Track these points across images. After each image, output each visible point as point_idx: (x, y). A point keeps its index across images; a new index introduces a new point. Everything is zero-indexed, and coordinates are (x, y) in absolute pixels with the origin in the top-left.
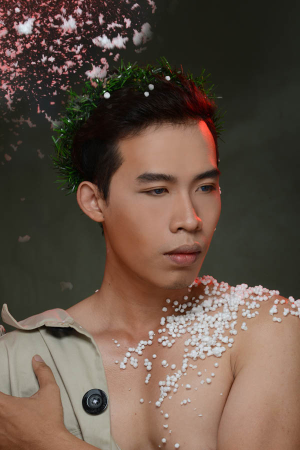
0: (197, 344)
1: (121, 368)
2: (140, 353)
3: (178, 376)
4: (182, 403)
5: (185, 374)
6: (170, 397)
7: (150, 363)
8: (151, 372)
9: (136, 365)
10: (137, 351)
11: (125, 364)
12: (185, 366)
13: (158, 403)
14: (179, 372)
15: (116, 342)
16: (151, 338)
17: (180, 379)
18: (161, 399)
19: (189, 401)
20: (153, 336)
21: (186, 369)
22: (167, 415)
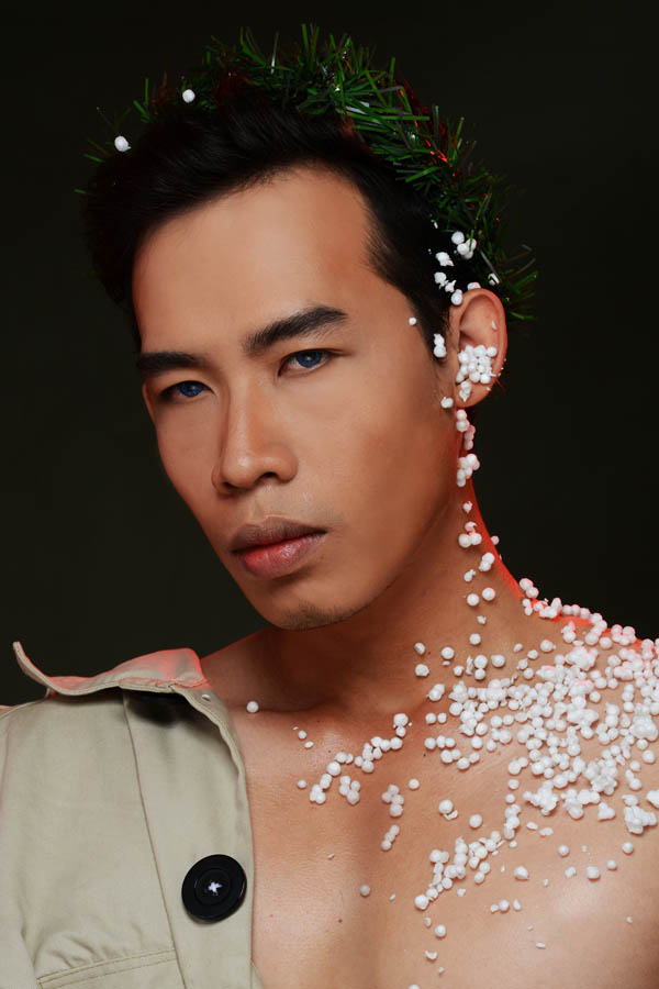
0: (549, 773)
1: (312, 799)
2: (368, 766)
3: (491, 844)
4: (494, 908)
5: (513, 844)
6: (461, 892)
7: (399, 800)
8: (399, 821)
9: (353, 796)
10: (358, 761)
11: (325, 790)
12: (513, 822)
13: (421, 901)
14: (496, 835)
15: (302, 734)
16: (401, 732)
17: (495, 853)
18: (433, 893)
19: (517, 905)
20: (405, 726)
21: (516, 830)
22: (441, 930)
